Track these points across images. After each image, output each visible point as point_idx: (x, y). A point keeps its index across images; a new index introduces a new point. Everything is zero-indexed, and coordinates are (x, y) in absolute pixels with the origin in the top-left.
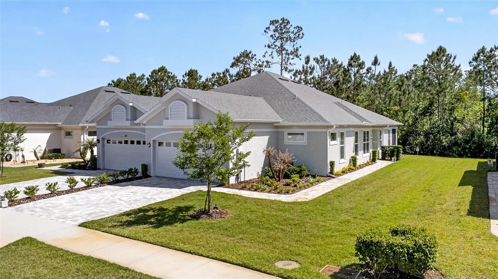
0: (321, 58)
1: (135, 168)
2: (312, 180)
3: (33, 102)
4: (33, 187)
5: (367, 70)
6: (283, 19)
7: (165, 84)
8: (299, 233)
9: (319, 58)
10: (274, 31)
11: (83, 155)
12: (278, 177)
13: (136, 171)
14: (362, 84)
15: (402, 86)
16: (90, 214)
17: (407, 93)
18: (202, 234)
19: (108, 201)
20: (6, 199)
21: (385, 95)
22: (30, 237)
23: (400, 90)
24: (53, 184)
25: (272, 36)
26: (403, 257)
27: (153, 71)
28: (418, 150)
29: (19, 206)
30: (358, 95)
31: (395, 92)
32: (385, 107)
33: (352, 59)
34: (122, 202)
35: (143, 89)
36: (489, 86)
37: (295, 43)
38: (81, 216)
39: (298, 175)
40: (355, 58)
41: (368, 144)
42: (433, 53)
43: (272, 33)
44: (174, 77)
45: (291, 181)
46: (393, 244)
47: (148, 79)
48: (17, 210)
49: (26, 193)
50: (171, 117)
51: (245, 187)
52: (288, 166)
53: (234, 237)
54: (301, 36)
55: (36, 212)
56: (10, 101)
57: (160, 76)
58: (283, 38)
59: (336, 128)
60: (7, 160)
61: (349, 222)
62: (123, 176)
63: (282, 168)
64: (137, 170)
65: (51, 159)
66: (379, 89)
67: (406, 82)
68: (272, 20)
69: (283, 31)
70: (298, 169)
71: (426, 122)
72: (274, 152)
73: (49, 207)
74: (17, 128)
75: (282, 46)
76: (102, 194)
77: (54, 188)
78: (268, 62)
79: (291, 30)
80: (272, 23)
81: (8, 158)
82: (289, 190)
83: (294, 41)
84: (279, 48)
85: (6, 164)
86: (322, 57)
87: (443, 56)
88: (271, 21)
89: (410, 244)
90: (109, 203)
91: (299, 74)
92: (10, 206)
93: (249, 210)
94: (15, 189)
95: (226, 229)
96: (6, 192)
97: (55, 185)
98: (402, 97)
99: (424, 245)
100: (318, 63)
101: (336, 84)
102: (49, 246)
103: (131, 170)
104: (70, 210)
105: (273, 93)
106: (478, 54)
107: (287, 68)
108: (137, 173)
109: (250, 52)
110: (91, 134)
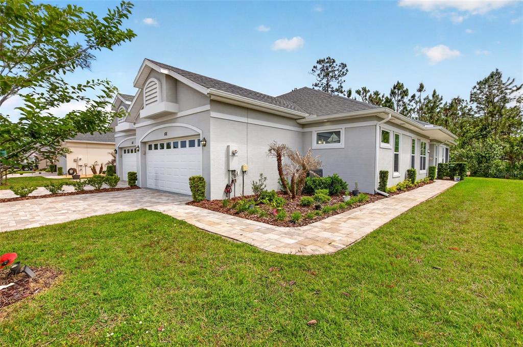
0: (363, 89)
5: (411, 97)
6: (329, 59)
9: (361, 90)
10: (321, 70)
25: (318, 75)
33: (395, 88)
40: (398, 86)
41: (425, 158)
43: (319, 72)
54: (345, 73)
68: (319, 60)
80: (319, 62)
100: (360, 95)
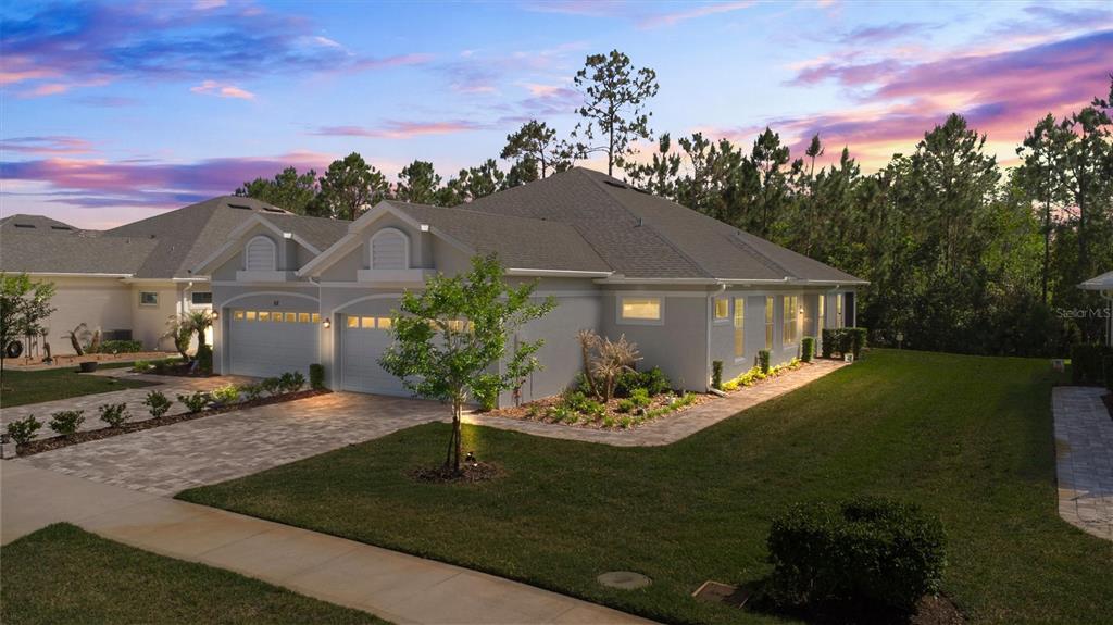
0: (695, 139)
1: (296, 374)
2: (674, 400)
3: (67, 228)
4: (71, 414)
5: (794, 166)
6: (614, 54)
7: (360, 191)
8: (648, 514)
9: (691, 140)
10: (596, 78)
11: (181, 343)
12: (604, 393)
13: (299, 380)
14: (782, 197)
15: (868, 200)
16: (198, 473)
17: (880, 214)
18: (443, 514)
19: (238, 445)
20: (11, 439)
21: (832, 220)
22: (67, 524)
23: (865, 210)
24: (116, 407)
25: (590, 90)
26: (870, 566)
27: (335, 163)
28: (900, 338)
29: (39, 456)
30: (772, 220)
31: (852, 213)
32: (833, 246)
33: (761, 141)
34: (269, 447)
35: (310, 203)
36: (1060, 202)
37: (639, 105)
38: (178, 478)
39: (645, 391)
40: (768, 140)
41: (793, 324)
42: (937, 129)
43: (593, 84)
44: (378, 177)
45: (631, 403)
46: (849, 537)
47: (322, 181)
48: (37, 464)
49: (54, 426)
50: (374, 265)
51: (533, 414)
52: (624, 370)
53: (510, 520)
54: (652, 90)
55: (78, 469)
56: (16, 226)
57: (349, 173)
58: (614, 95)
59: (727, 288)
60: (11, 356)
61: (753, 489)
62: (269, 390)
63: (612, 374)
64: (301, 377)
65: (110, 352)
66: (819, 206)
67: (878, 193)
68: (590, 56)
69: (615, 80)
70: (647, 378)
71: (920, 279)
72: (594, 341)
73: (108, 456)
74: (34, 285)
75: (611, 111)
76: (225, 429)
77: (117, 416)
78: (581, 147)
79: (631, 77)
80: (592, 61)
81: (13, 350)
82: (627, 423)
83: (637, 102)
84: (605, 115)
85: (10, 364)
86: (697, 137)
87: (960, 135)
88: (588, 58)
89: (886, 537)
90: (240, 449)
91: (647, 174)
92: (20, 454)
93: (542, 464)
94: (32, 419)
95: (494, 504)
96: (11, 424)
97: (120, 410)
98: (867, 225)
99: (915, 540)
100: (688, 151)
101: (728, 194)
102: (109, 542)
103: (287, 377)
104: (156, 465)
105: (592, 213)
106: (1038, 131)
107: (622, 160)
108: (301, 384)
109: (543, 125)
110: (199, 298)
